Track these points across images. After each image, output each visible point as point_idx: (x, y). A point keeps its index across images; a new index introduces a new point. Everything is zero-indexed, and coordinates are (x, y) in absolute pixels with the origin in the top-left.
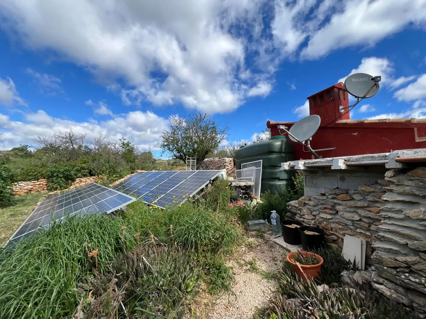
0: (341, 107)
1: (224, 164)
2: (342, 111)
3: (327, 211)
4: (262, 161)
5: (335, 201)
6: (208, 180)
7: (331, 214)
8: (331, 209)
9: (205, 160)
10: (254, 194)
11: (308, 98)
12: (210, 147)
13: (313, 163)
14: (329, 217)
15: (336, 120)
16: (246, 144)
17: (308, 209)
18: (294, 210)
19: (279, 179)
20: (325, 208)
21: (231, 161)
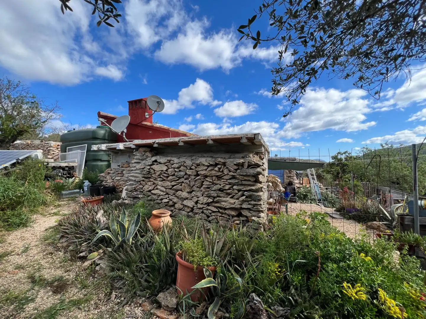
0: (146, 114)
1: (49, 149)
2: (148, 116)
3: (119, 175)
4: (86, 145)
5: (123, 168)
6: (14, 159)
7: (120, 176)
8: (121, 174)
9: (15, 142)
10: (77, 174)
11: (128, 102)
12: (28, 127)
13: (110, 146)
14: (119, 178)
15: (142, 121)
16: (74, 129)
17: (111, 176)
18: (102, 179)
19: (101, 161)
20: (118, 174)
21: (58, 146)
